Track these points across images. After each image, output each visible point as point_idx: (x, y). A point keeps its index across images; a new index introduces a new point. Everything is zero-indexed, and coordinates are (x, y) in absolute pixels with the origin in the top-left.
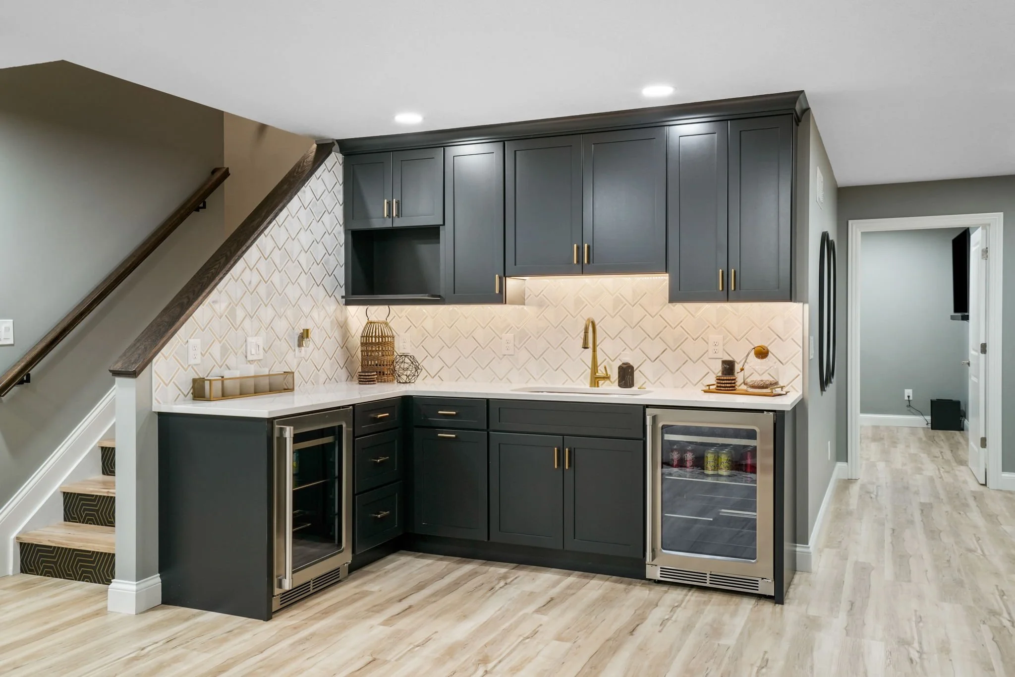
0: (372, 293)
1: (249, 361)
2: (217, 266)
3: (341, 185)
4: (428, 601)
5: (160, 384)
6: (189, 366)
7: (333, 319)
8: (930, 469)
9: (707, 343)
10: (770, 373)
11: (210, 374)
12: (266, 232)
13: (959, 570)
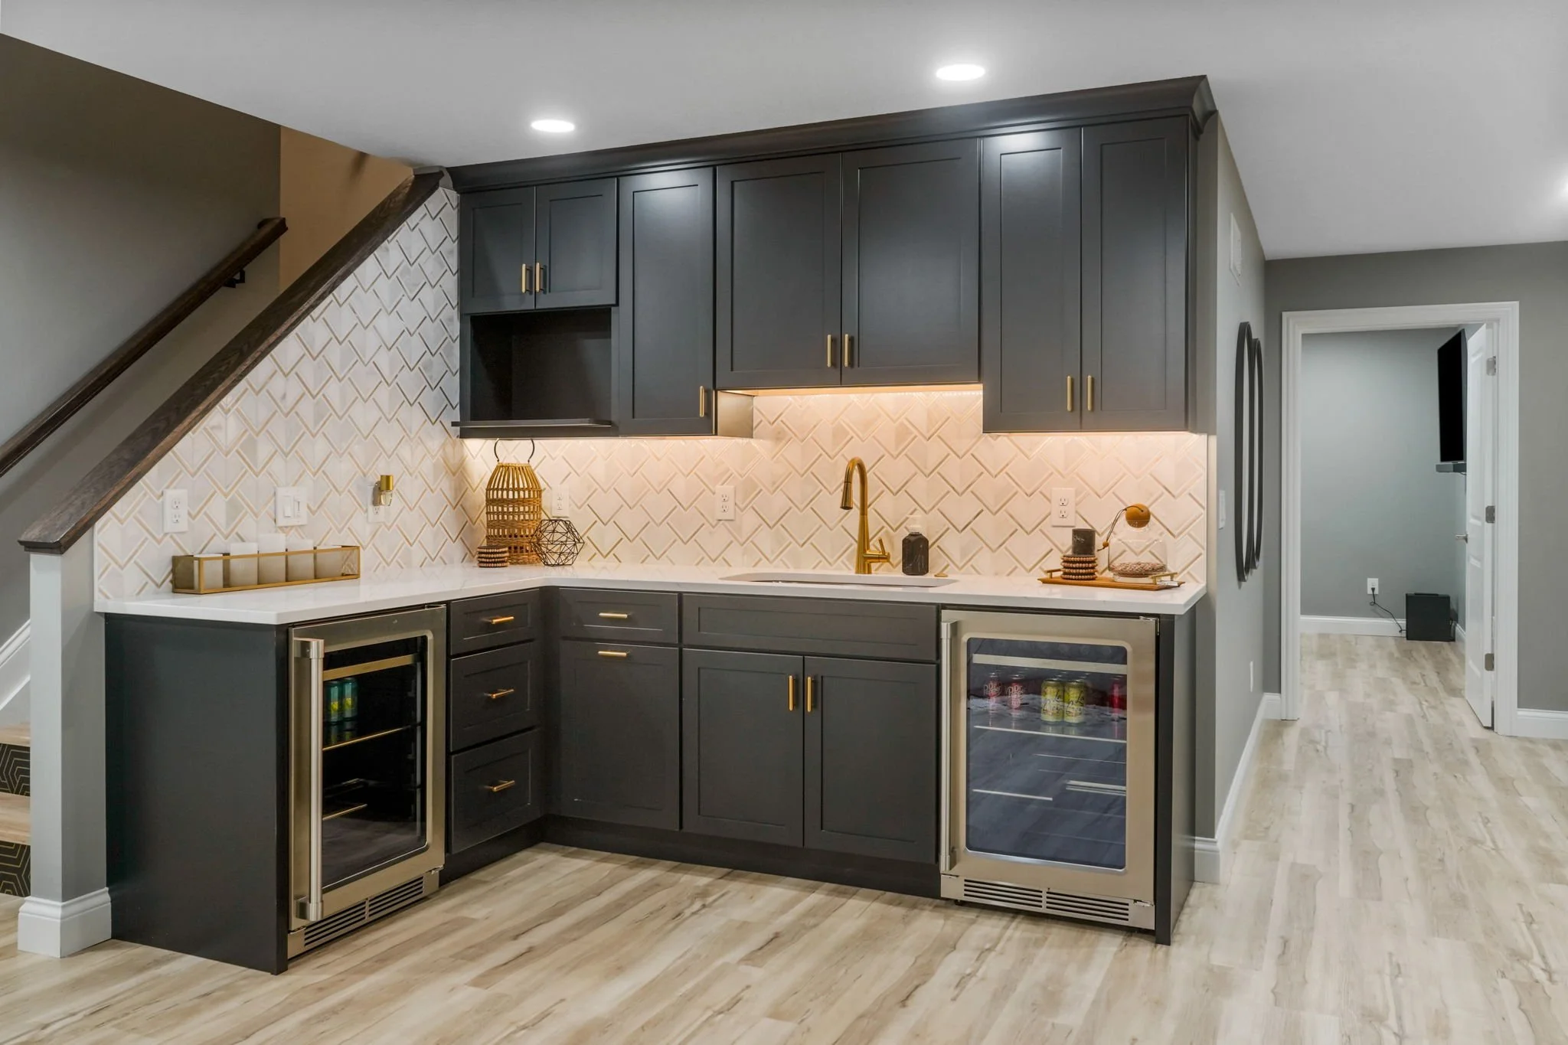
0: (508, 416)
1: (281, 528)
2: (223, 368)
3: (454, 242)
4: (562, 939)
5: (109, 564)
6: (166, 534)
7: (438, 459)
8: (1407, 702)
9: (1049, 501)
10: (1153, 551)
11: (206, 549)
12: (315, 313)
13: (1459, 877)
